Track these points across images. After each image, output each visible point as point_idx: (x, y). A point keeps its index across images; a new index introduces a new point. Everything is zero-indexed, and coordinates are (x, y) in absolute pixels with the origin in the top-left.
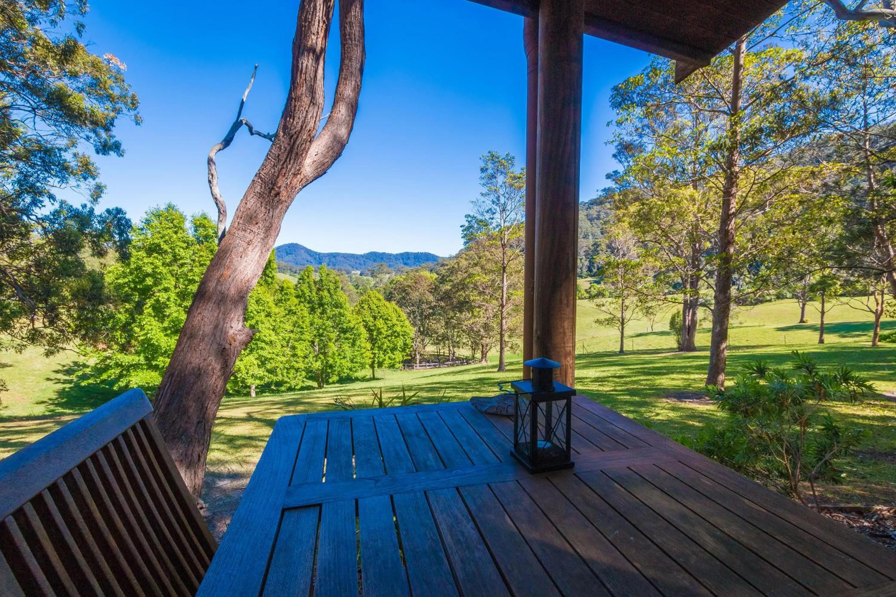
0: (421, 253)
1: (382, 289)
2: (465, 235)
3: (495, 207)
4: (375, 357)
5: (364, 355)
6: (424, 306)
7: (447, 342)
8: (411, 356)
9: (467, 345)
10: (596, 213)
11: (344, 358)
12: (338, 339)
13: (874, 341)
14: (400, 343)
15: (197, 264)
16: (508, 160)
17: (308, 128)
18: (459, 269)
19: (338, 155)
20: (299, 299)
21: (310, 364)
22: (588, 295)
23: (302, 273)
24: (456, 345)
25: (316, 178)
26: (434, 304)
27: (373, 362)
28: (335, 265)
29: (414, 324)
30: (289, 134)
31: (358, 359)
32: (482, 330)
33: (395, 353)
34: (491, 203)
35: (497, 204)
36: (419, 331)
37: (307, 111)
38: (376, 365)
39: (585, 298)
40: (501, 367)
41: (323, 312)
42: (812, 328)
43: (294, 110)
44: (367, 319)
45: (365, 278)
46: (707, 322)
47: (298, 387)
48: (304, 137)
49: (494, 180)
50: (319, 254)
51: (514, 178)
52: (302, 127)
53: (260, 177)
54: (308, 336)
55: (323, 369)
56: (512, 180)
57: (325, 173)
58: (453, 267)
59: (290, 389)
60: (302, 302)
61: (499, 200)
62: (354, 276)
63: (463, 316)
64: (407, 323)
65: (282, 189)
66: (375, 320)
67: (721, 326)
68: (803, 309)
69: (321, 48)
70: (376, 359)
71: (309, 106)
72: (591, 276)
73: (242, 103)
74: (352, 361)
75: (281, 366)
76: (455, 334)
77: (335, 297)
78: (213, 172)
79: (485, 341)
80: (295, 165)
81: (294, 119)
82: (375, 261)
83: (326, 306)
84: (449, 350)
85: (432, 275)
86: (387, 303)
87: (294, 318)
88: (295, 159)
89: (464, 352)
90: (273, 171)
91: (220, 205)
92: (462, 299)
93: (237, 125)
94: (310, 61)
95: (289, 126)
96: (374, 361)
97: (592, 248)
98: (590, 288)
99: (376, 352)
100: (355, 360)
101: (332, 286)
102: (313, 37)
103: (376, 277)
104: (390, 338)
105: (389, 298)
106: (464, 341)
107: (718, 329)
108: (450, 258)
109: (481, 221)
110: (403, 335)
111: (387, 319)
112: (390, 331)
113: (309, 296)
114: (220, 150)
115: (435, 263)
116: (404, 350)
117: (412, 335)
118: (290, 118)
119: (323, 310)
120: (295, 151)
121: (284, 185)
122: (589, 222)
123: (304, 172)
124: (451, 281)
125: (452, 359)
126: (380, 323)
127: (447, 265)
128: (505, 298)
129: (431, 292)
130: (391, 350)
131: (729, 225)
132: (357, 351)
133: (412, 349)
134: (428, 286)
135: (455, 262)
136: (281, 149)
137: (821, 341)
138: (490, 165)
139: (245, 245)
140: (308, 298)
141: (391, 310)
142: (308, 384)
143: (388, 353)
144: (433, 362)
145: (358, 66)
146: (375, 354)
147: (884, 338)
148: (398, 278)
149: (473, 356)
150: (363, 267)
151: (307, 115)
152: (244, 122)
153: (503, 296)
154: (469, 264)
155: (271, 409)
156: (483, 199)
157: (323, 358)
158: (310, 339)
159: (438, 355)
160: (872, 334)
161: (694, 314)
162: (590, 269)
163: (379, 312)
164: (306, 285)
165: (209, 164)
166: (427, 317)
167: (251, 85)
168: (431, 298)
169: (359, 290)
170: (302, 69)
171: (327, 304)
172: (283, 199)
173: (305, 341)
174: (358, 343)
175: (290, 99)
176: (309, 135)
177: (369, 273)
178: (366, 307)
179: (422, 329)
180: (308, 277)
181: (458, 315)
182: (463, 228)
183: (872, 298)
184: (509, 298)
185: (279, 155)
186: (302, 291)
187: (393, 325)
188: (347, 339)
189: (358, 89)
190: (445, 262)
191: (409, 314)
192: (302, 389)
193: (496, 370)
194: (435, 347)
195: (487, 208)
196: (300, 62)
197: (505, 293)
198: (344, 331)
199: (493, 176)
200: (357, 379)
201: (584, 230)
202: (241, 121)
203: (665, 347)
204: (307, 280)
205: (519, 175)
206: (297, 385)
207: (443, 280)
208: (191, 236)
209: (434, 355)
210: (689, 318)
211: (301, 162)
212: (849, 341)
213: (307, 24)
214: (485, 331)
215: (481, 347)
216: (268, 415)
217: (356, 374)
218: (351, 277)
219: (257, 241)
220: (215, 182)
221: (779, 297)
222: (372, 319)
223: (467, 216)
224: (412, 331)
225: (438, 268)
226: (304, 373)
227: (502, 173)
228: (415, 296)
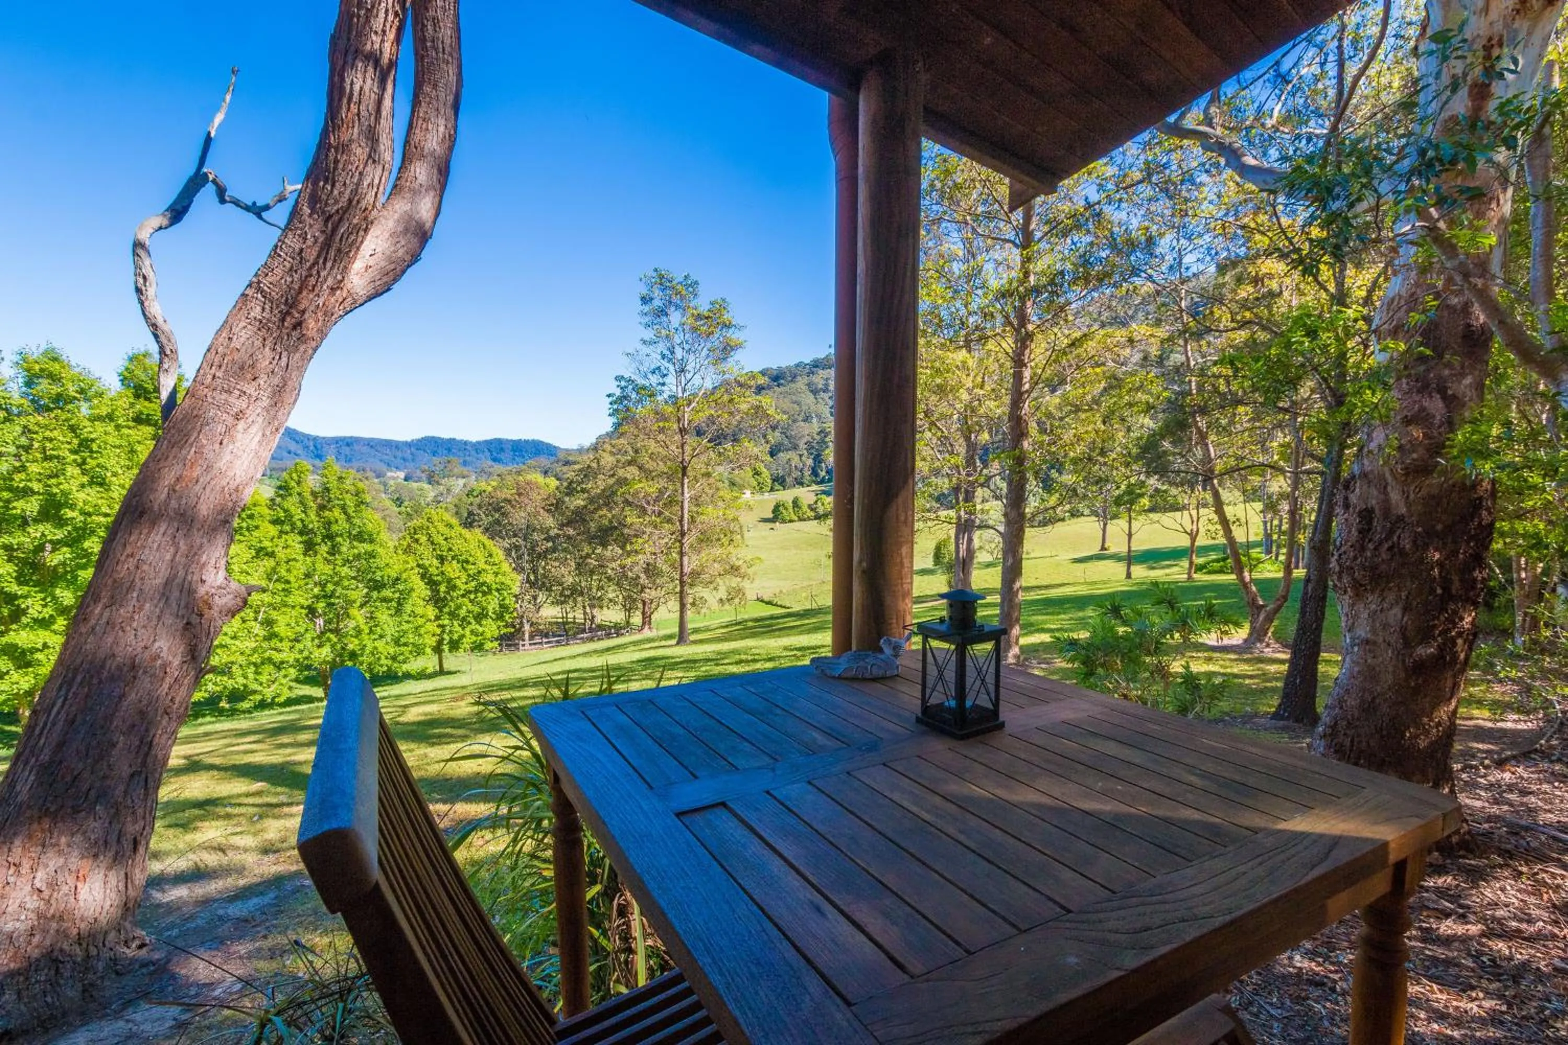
0: (527, 442)
1: (451, 507)
2: (617, 410)
3: (667, 365)
4: (443, 632)
5: (422, 631)
6: (535, 536)
7: (580, 599)
8: (514, 627)
9: (615, 603)
10: (822, 382)
11: (381, 637)
12: (366, 602)
13: (1189, 574)
14: (493, 604)
15: (39, 456)
16: (687, 286)
17: (363, 204)
18: (600, 469)
19: (415, 258)
20: (279, 527)
21: (306, 653)
22: (812, 514)
23: (285, 475)
24: (597, 603)
25: (370, 298)
26: (552, 533)
27: (440, 642)
28: (350, 460)
29: (519, 569)
30: (323, 212)
31: (411, 638)
32: (643, 576)
33: (484, 622)
34: (659, 357)
35: (670, 360)
36: (528, 581)
37: (361, 174)
38: (446, 648)
39: (809, 519)
40: (682, 637)
41: (334, 550)
42: (1116, 557)
43: (335, 169)
44: (427, 563)
45: (415, 485)
46: (984, 553)
47: (281, 699)
48: (355, 221)
49: (664, 319)
50: (315, 439)
51: (699, 317)
52: (350, 201)
53: (260, 290)
54: (300, 598)
55: (334, 660)
56: (696, 320)
57: (389, 290)
58: (589, 466)
59: (263, 705)
60: (287, 533)
61: (672, 353)
62: (392, 482)
63: (608, 553)
64: (506, 567)
65: (307, 316)
66: (442, 563)
67: (1014, 556)
68: (1104, 530)
69: (390, 60)
70: (446, 636)
71: (366, 165)
72: (817, 483)
73: (208, 140)
74: (397, 642)
75: (241, 660)
76: (594, 584)
77: (357, 521)
78: (147, 271)
79: (649, 594)
80: (335, 270)
81: (333, 186)
82: (434, 454)
83: (339, 539)
84: (585, 613)
85: (547, 480)
86: (465, 532)
87: (269, 563)
88: (335, 261)
89: (611, 615)
90: (289, 279)
91: (163, 339)
92: (605, 522)
93: (197, 181)
94: (369, 82)
95: (324, 197)
96: (443, 639)
97: (818, 438)
98: (816, 502)
99: (446, 622)
100: (403, 640)
101: (350, 502)
102: (374, 37)
103: (438, 483)
104: (472, 596)
105: (469, 522)
106: (611, 595)
107: (1010, 561)
108: (580, 451)
109: (644, 388)
110: (498, 590)
111: (467, 562)
112: (473, 584)
113: (302, 521)
114: (160, 228)
115: (552, 459)
116: (500, 617)
117: (516, 590)
118: (326, 182)
119: (333, 547)
120: (335, 246)
121: (312, 308)
122: (812, 397)
123: (349, 286)
124: (583, 491)
125: (591, 629)
126: (453, 570)
127: (575, 463)
128: (686, 521)
129: (548, 511)
130: (475, 618)
131: (1022, 408)
132: (408, 622)
133: (515, 614)
134: (544, 500)
135: (592, 457)
136: (305, 239)
137: (1129, 576)
138: (657, 293)
139: (230, 420)
140: (299, 524)
141: (473, 545)
142: (301, 693)
143: (470, 623)
144: (554, 636)
145: (451, 98)
146: (443, 626)
147: (1200, 568)
148: (483, 485)
149: (628, 622)
150: (411, 465)
151: (360, 179)
152: (211, 177)
153: (682, 517)
154: (618, 461)
155: (238, 744)
156: (645, 350)
157: (335, 640)
158: (306, 603)
159: (564, 624)
160: (1185, 564)
161: (970, 540)
162: (815, 473)
163: (450, 549)
164: (295, 499)
165: (135, 254)
166: (543, 555)
167: (225, 106)
168: (550, 522)
169: (403, 509)
170: (351, 94)
171: (341, 535)
172: (309, 334)
173: (293, 607)
174: (408, 608)
175: (323, 146)
176: (365, 218)
177: (424, 476)
178: (423, 539)
179: (532, 578)
180: (299, 483)
181: (599, 551)
182: (611, 399)
183: (1186, 513)
184: (693, 520)
185: (301, 250)
186: (285, 511)
187: (479, 572)
188: (385, 600)
189: (451, 141)
190: (570, 458)
191: (508, 552)
192: (289, 702)
193: (674, 642)
194: (558, 608)
195: (653, 367)
196: (348, 81)
197: (686, 511)
198: (377, 586)
199: (661, 312)
200: (408, 676)
201: (804, 408)
202: (206, 174)
203: (929, 593)
204: (298, 489)
205: (706, 314)
206: (279, 695)
207: (570, 491)
208: (16, 395)
209: (557, 623)
210: (963, 547)
211: (346, 267)
212: (1158, 574)
213: (362, 12)
214: (648, 577)
215: (640, 606)
216: (236, 757)
217: (405, 667)
218: (385, 484)
219: (256, 414)
220: (151, 291)
221: (1075, 514)
222: (435, 562)
223: (619, 378)
224: (515, 582)
225: (558, 468)
226: (293, 673)
227: (677, 307)
228: (519, 518)
